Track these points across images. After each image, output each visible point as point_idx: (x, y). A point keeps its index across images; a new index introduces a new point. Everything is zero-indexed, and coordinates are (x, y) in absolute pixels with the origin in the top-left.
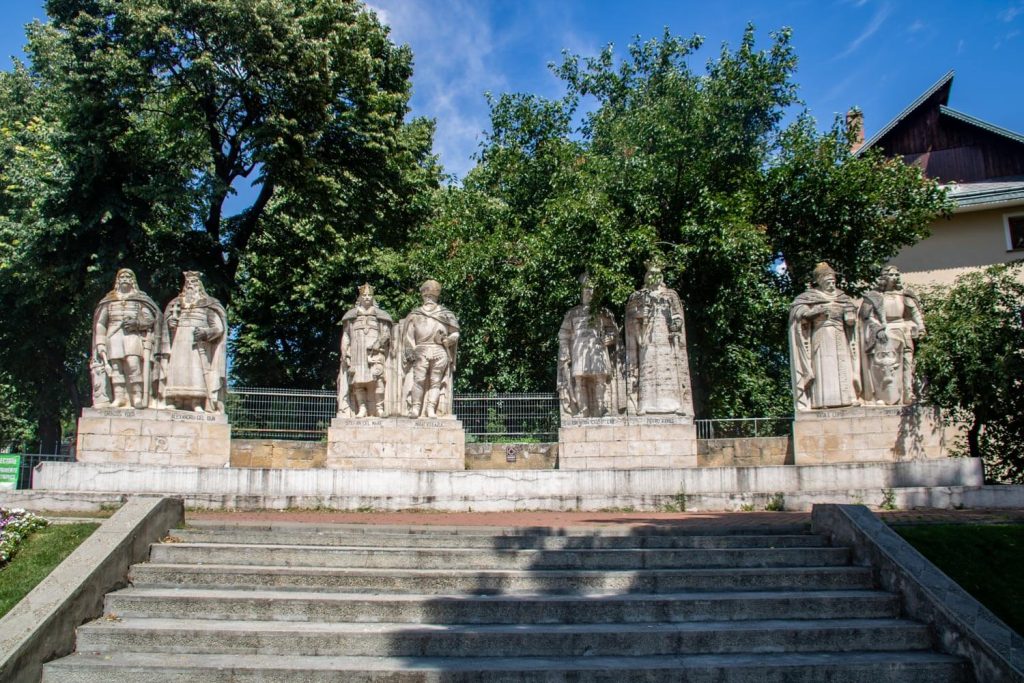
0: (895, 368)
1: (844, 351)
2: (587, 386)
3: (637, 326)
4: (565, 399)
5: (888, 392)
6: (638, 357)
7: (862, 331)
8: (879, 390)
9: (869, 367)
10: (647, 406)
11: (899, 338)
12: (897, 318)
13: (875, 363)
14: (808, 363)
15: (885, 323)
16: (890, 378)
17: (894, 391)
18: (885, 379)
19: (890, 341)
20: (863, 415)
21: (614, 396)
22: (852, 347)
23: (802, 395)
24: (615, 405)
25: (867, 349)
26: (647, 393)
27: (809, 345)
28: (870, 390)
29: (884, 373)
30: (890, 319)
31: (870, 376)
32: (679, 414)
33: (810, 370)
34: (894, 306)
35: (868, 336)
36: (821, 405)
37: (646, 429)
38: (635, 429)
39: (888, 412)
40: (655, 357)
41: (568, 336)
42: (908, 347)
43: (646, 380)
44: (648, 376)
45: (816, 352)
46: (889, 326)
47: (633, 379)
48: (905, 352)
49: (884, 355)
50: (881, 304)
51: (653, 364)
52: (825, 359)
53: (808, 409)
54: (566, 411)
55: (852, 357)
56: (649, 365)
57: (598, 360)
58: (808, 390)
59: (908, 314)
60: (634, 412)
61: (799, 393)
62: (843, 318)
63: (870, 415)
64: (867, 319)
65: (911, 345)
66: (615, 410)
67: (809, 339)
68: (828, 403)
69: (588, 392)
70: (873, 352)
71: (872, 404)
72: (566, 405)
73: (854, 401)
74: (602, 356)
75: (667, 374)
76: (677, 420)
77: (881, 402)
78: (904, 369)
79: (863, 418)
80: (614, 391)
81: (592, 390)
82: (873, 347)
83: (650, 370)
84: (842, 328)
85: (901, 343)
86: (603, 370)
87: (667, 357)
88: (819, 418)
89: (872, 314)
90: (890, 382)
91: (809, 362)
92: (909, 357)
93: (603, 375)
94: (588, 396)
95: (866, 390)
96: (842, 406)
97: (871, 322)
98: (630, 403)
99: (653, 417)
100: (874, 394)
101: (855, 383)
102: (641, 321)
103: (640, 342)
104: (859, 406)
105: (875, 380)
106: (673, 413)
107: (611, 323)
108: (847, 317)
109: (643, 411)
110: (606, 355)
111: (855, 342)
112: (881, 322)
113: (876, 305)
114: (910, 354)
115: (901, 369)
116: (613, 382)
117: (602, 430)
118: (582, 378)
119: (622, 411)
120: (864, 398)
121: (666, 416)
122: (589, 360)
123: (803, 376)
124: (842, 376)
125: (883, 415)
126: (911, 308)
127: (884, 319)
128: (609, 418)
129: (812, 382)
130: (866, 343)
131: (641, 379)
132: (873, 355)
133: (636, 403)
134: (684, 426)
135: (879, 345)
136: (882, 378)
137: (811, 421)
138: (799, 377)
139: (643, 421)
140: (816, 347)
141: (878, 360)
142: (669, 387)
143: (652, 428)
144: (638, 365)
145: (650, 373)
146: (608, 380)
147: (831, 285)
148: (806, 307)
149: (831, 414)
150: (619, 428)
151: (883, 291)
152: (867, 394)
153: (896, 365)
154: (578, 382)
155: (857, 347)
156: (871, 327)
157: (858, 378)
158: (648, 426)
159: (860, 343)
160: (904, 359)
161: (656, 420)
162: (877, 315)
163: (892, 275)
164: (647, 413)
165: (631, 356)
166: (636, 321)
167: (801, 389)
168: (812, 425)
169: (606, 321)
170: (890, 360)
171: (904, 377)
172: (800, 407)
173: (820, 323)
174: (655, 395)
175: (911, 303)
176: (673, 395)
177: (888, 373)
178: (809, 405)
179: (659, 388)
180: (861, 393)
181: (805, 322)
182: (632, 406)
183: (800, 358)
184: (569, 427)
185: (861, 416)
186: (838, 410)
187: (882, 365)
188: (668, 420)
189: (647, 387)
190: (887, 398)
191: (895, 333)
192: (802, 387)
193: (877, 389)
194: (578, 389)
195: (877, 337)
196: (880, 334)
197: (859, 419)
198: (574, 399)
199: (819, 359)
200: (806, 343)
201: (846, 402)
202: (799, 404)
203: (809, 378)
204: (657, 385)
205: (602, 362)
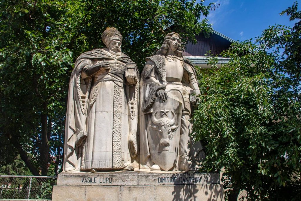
0: (173, 130)
1: (122, 109)
5: (164, 156)
7: (142, 90)
8: (155, 152)
9: (146, 128)
11: (178, 100)
12: (176, 80)
13: (153, 123)
14: (82, 119)
15: (165, 83)
16: (167, 140)
17: (170, 156)
18: (162, 141)
19: (169, 100)
20: (135, 183)
22: (130, 106)
23: (71, 154)
25: (145, 108)
27: (86, 100)
28: (146, 153)
29: (161, 134)
30: (171, 80)
31: (146, 137)
33: (83, 126)
34: (175, 68)
35: (147, 95)
36: (89, 167)
39: (163, 179)
42: (186, 110)
45: (91, 107)
46: (169, 87)
48: (183, 114)
49: (163, 114)
50: (163, 65)
52: (100, 115)
53: (77, 171)
55: (129, 116)
58: (79, 149)
59: (186, 80)
61: (69, 151)
62: (124, 75)
63: (143, 182)
64: (148, 78)
65: (189, 107)
67: (87, 93)
68: (97, 165)
70: (152, 110)
71: (146, 169)
73: (128, 164)
77: (156, 167)
78: (181, 133)
79: (135, 187)
82: (152, 105)
84: (121, 84)
85: (180, 104)
88: (83, 184)
89: (153, 74)
90: (167, 145)
91: (84, 117)
92: (186, 119)
95: (142, 152)
96: (113, 170)
97: (152, 81)
100: (150, 157)
101: (130, 144)
104: (133, 170)
105: (151, 141)
108: (128, 74)
111: (134, 101)
112: (161, 81)
113: (158, 65)
114: (188, 117)
115: (178, 131)
120: (139, 162)
123: (75, 132)
124: (116, 134)
125: (157, 183)
126: (189, 74)
127: (164, 79)
129: (84, 140)
130: (145, 101)
132: (151, 114)
135: (157, 103)
136: (159, 140)
137: (75, 186)
138: (70, 133)
140: (92, 101)
141: (155, 120)
147: (117, 45)
148: (89, 61)
149: (98, 179)
151: (166, 55)
152: (143, 157)
153: (174, 127)
155: (135, 106)
156: (150, 85)
157: (134, 138)
159: (139, 102)
160: (182, 122)
162: (158, 75)
163: (174, 39)
167: (71, 147)
168: (74, 191)
170: (168, 120)
171: (181, 141)
172: (68, 168)
173: (100, 77)
175: (190, 69)
177: (165, 134)
178: (78, 167)
180: (136, 156)
181: (85, 76)
183: (75, 114)
185: (131, 183)
186: (107, 175)
187: (159, 126)
190: (162, 163)
191: (174, 94)
192: (73, 145)
193: (153, 152)
195: (156, 95)
196: (160, 92)
197: (130, 188)
199: (94, 114)
200: (83, 98)
201: (117, 165)
202: (67, 163)
203: (80, 135)
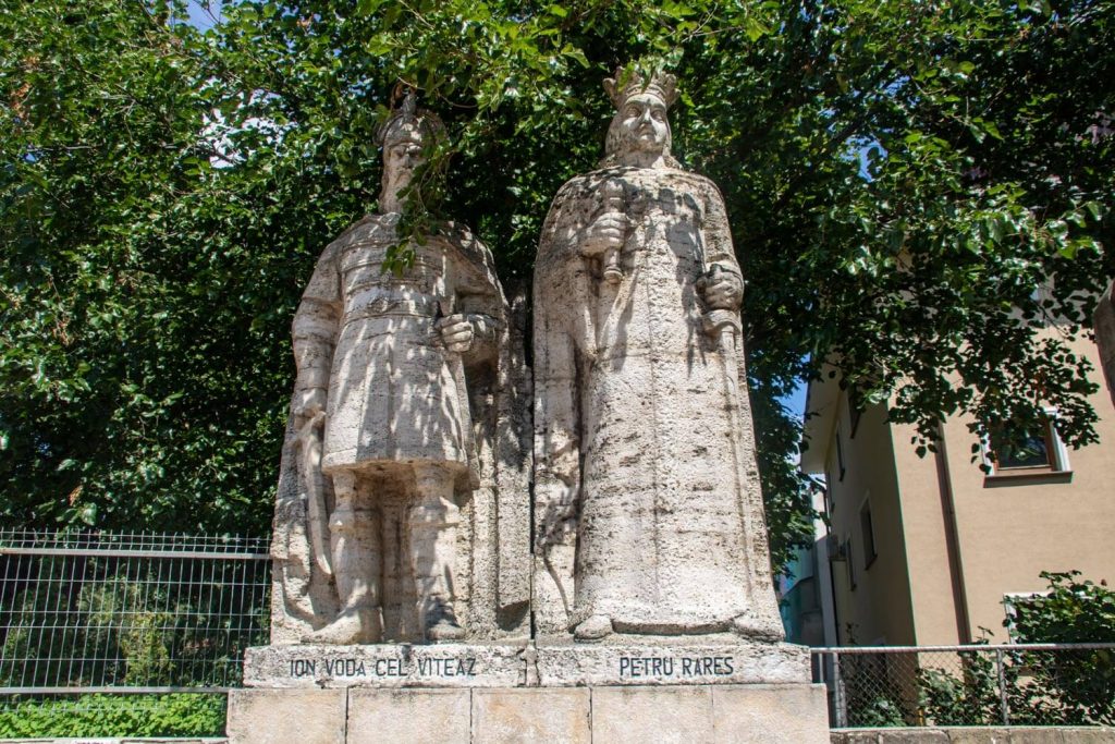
2: (377, 513)
3: (582, 284)
4: (293, 561)
6: (578, 406)
10: (614, 598)
21: (482, 553)
24: (484, 591)
26: (615, 544)
32: (751, 635)
37: (614, 699)
38: (570, 698)
40: (649, 400)
41: (323, 327)
43: (614, 490)
44: (620, 476)
47: (557, 490)
51: (643, 429)
54: (292, 609)
56: (622, 430)
57: (417, 402)
60: (561, 620)
66: (485, 612)
69: (380, 536)
72: (294, 586)
74: (437, 391)
75: (697, 469)
76: (748, 662)
80: (484, 533)
81: (398, 525)
83: (628, 450)
86: (436, 445)
87: (698, 403)
93: (440, 469)
94: (382, 552)
98: (544, 581)
99: (647, 646)
102: (594, 266)
103: (590, 345)
106: (724, 628)
107: (482, 279)
109: (598, 622)
110: (453, 391)
116: (481, 500)
117: (422, 701)
118: (359, 477)
119: (512, 616)
121: (702, 643)
122: (384, 401)
128: (455, 649)
131: (592, 488)
133: (569, 584)
134: (779, 686)
139: (602, 663)
142: (706, 522)
143: (641, 698)
144: (579, 435)
145: (629, 462)
146: (463, 488)
150: (497, 697)
154: (342, 490)
158: (626, 688)
161: (659, 663)
164: (618, 627)
165: (550, 401)
166: (578, 265)
169: (463, 269)
174: (648, 553)
176: (720, 554)
179: (667, 524)
182: (552, 593)
184: (274, 682)
188: (710, 663)
189: (618, 524)
194: (337, 522)
198: (322, 561)
204: (659, 511)
205: (435, 413)
